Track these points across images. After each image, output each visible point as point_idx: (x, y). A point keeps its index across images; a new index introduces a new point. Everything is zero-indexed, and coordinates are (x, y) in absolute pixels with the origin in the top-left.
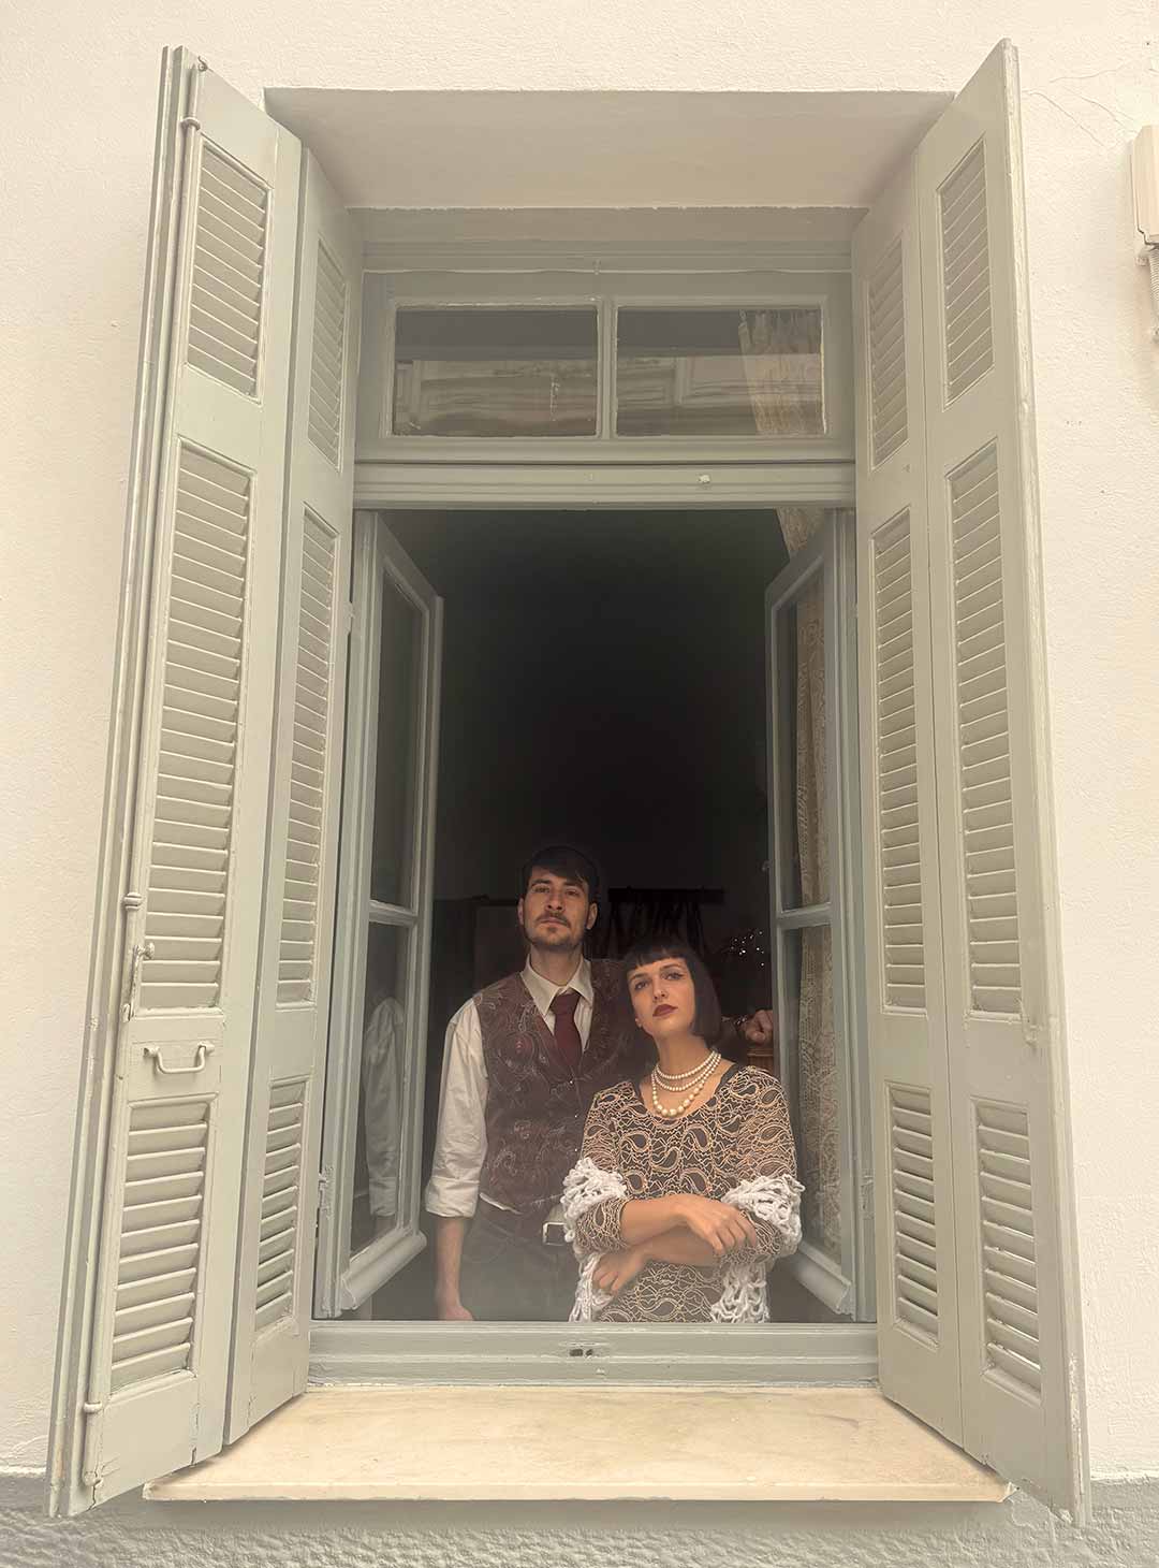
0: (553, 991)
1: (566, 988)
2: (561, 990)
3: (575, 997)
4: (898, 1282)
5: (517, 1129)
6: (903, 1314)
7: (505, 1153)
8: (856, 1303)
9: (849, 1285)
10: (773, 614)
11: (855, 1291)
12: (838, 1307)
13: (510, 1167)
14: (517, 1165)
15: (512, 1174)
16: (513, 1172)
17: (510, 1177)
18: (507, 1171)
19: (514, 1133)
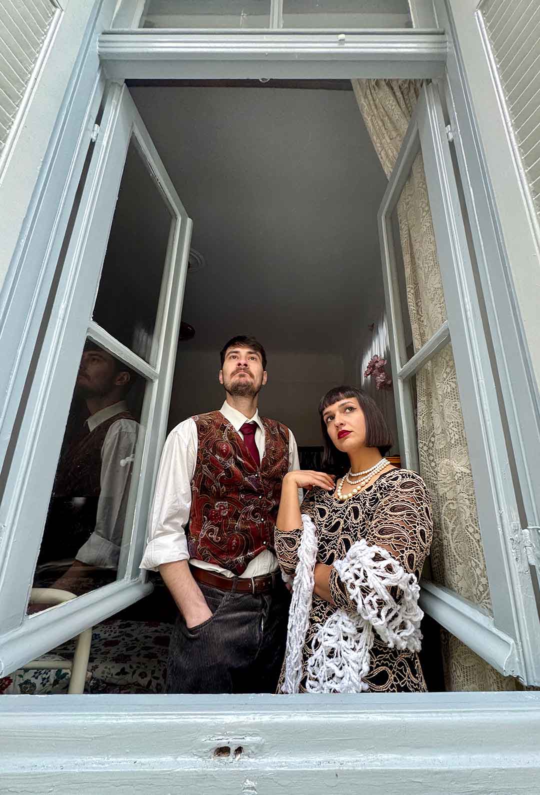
0: (243, 419)
1: (250, 420)
3: (256, 426)
8: (523, 664)
9: (511, 644)
10: (383, 218)
11: (521, 650)
12: (504, 669)
13: (214, 537)
14: (220, 534)
15: (217, 541)
16: (217, 539)
17: (215, 543)
18: (212, 539)
19: (216, 511)
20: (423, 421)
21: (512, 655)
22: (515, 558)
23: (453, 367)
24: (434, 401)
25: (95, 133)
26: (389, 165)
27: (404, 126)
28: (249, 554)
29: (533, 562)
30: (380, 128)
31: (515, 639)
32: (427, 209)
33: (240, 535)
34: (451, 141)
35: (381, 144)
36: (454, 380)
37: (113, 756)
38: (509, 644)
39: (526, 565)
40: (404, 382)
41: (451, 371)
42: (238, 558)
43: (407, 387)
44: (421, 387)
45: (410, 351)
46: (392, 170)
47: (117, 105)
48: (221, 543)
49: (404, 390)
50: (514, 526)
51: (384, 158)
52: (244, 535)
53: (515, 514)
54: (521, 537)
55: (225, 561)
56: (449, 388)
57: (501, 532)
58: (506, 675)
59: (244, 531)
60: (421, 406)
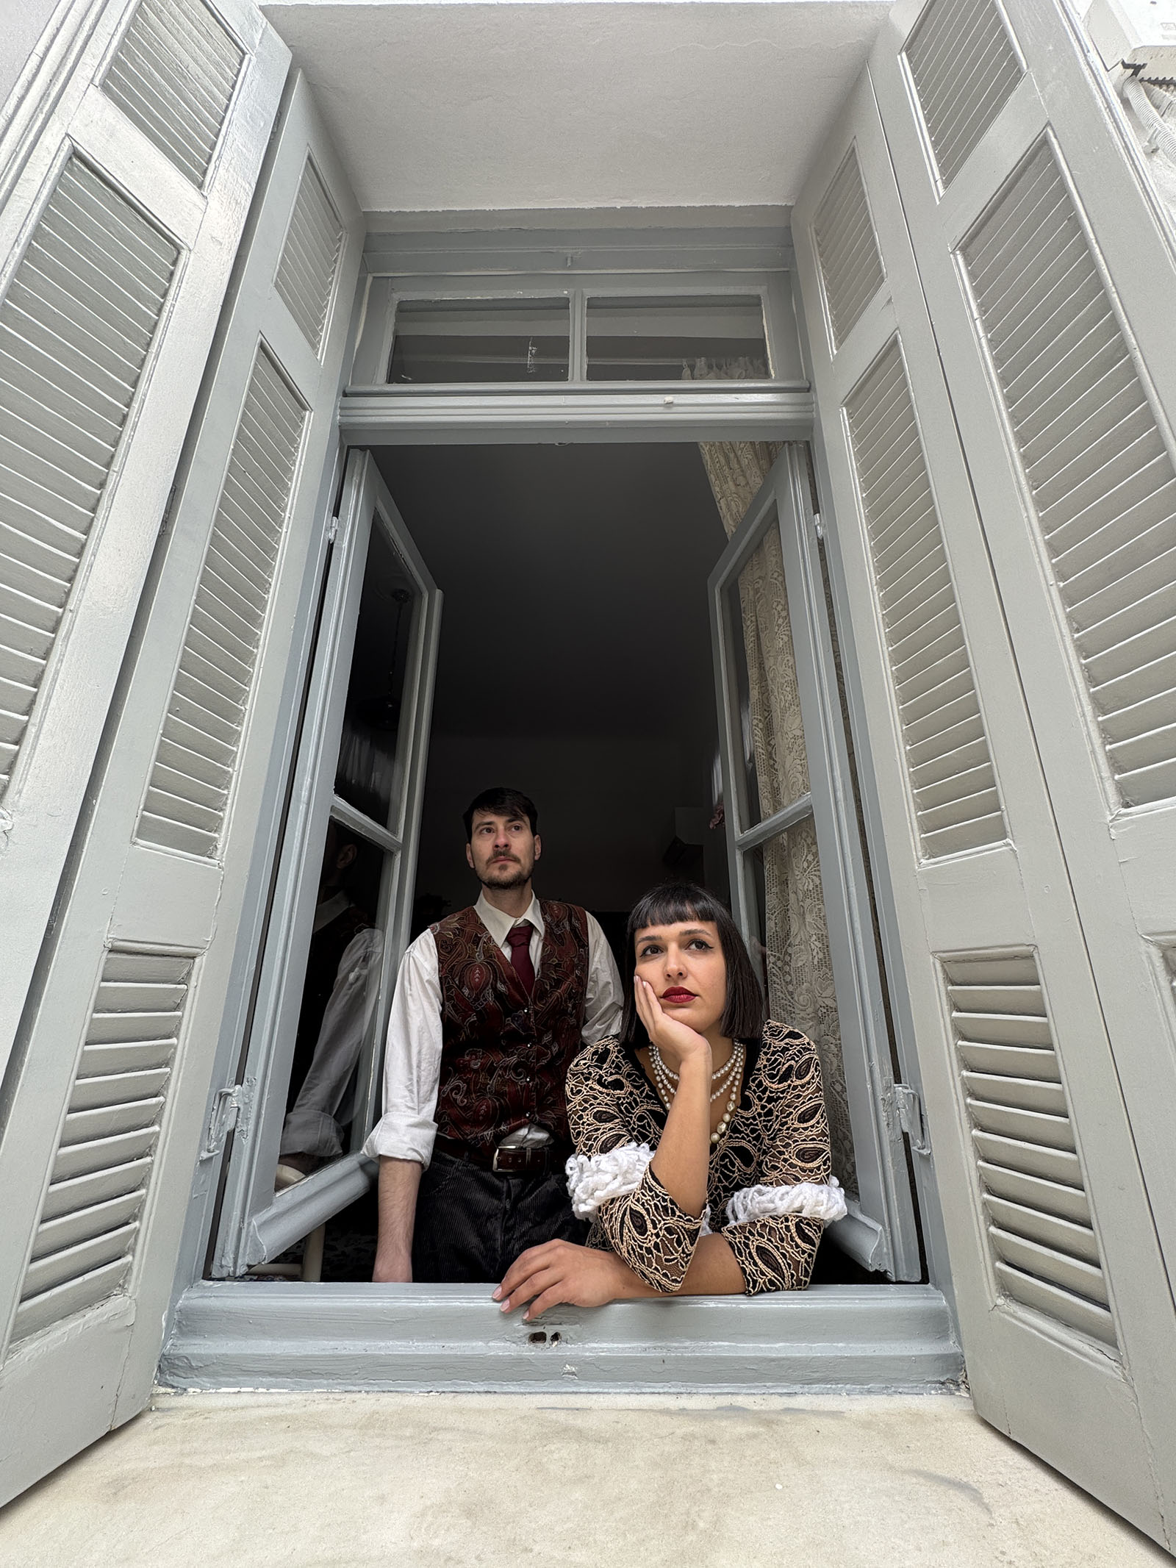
0: (510, 923)
1: (521, 920)
2: (516, 921)
3: (529, 928)
4: (992, 1238)
5: (467, 1058)
6: (1007, 1290)
7: (454, 1082)
8: (891, 1255)
9: (879, 1231)
10: (717, 591)
11: (889, 1238)
12: (870, 1262)
13: (459, 1098)
14: (468, 1093)
15: (461, 1105)
16: (462, 1102)
17: (460, 1107)
18: (455, 1100)
19: (464, 1061)
20: (776, 923)
21: (879, 1245)
22: (886, 1123)
23: (816, 855)
24: (792, 897)
25: (333, 530)
26: (731, 522)
27: (756, 481)
28: (502, 1128)
29: (906, 1130)
30: (721, 468)
31: (884, 1226)
32: (784, 614)
33: (493, 1101)
34: (820, 538)
35: (721, 488)
36: (817, 873)
37: (418, 1341)
38: (876, 1232)
39: (900, 1133)
40: (745, 854)
41: (814, 860)
42: (485, 1133)
43: (748, 866)
44: (769, 869)
45: (753, 816)
46: (734, 530)
47: (360, 482)
48: (465, 1108)
49: (744, 867)
50: (886, 1083)
51: (724, 507)
52: (498, 1100)
53: (888, 1067)
54: (893, 1096)
55: (468, 1135)
56: (811, 884)
57: (870, 1091)
58: (871, 1269)
59: (499, 1094)
60: (771, 900)
